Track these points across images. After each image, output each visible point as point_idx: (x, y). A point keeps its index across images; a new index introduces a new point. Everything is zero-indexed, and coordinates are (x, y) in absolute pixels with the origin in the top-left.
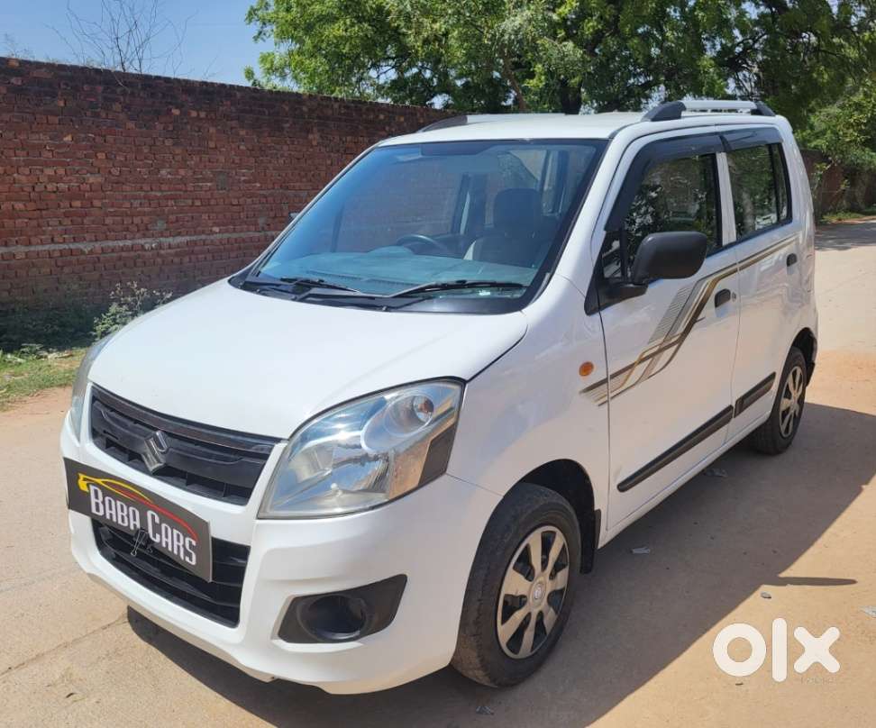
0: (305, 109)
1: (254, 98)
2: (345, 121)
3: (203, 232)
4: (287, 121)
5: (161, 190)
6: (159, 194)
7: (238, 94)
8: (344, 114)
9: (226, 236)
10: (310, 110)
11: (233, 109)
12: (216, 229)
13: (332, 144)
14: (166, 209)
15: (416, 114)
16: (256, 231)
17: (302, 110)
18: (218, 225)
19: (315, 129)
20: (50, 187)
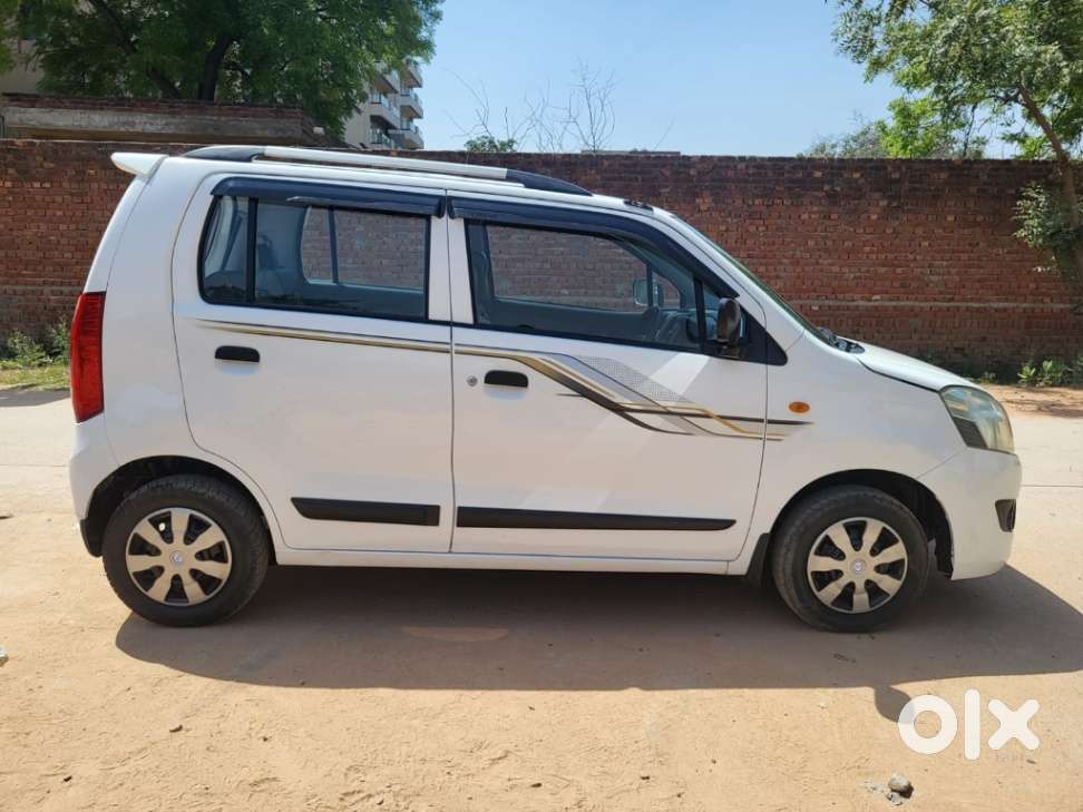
0: (692, 172)
1: (625, 165)
2: (754, 181)
3: (549, 294)
4: (666, 187)
5: (509, 254)
6: (507, 257)
7: (606, 163)
8: (753, 174)
9: (576, 299)
10: (699, 172)
11: (599, 177)
12: (566, 292)
13: (730, 208)
14: (514, 271)
15: (886, 168)
16: (614, 296)
17: (689, 175)
18: (567, 288)
19: (706, 193)
20: (411, 249)
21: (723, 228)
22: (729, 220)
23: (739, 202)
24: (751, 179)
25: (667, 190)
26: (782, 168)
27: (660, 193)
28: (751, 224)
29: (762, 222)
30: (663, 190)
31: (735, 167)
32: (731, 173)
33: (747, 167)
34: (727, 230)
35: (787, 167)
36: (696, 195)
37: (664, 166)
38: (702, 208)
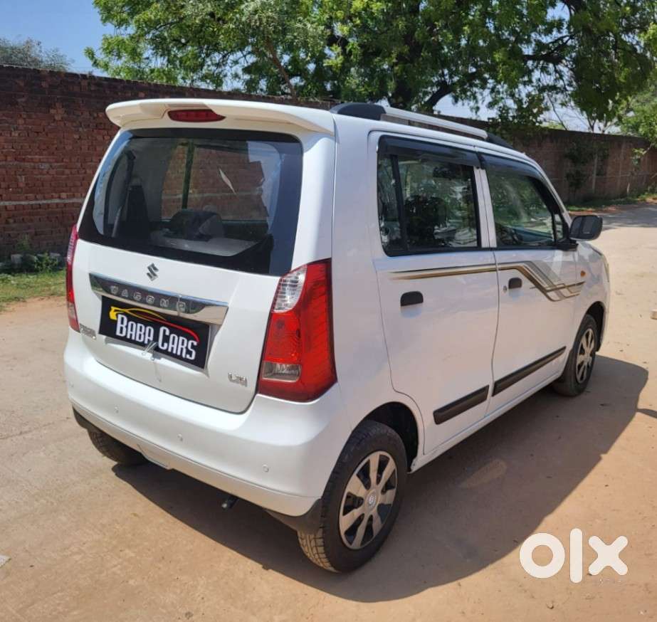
21: (76, 136)
22: (81, 129)
23: (86, 114)
24: (93, 95)
25: (23, 100)
26: (115, 87)
27: (17, 103)
28: (99, 134)
29: (106, 132)
30: (19, 100)
31: (80, 83)
32: (76, 89)
33: (89, 84)
34: (80, 138)
35: (119, 87)
36: (50, 106)
37: (18, 77)
38: (56, 118)
